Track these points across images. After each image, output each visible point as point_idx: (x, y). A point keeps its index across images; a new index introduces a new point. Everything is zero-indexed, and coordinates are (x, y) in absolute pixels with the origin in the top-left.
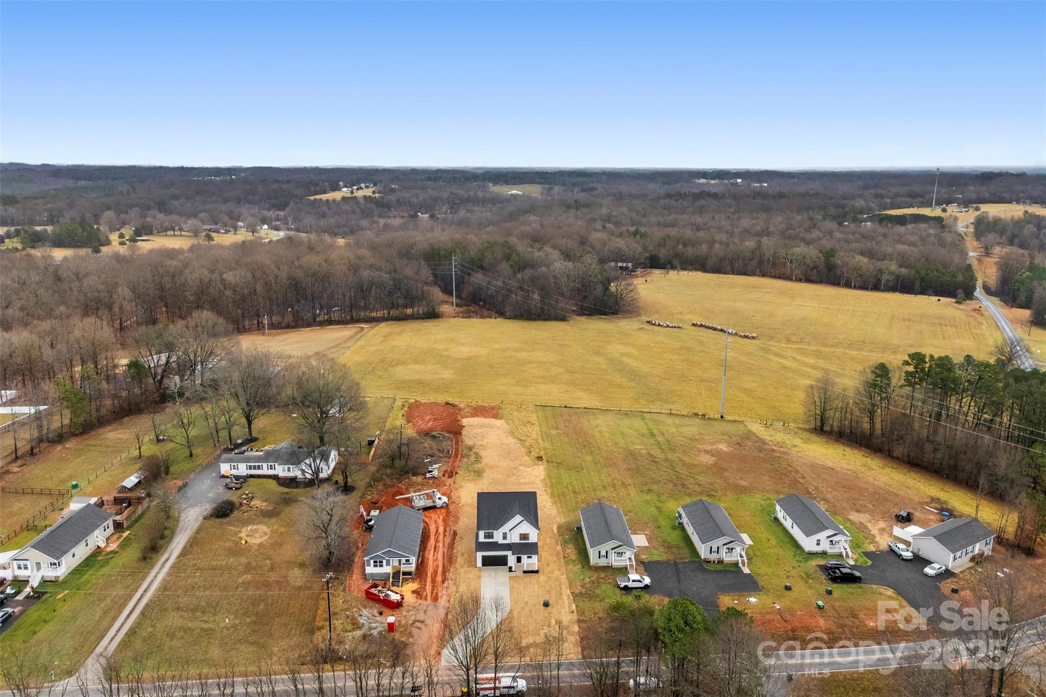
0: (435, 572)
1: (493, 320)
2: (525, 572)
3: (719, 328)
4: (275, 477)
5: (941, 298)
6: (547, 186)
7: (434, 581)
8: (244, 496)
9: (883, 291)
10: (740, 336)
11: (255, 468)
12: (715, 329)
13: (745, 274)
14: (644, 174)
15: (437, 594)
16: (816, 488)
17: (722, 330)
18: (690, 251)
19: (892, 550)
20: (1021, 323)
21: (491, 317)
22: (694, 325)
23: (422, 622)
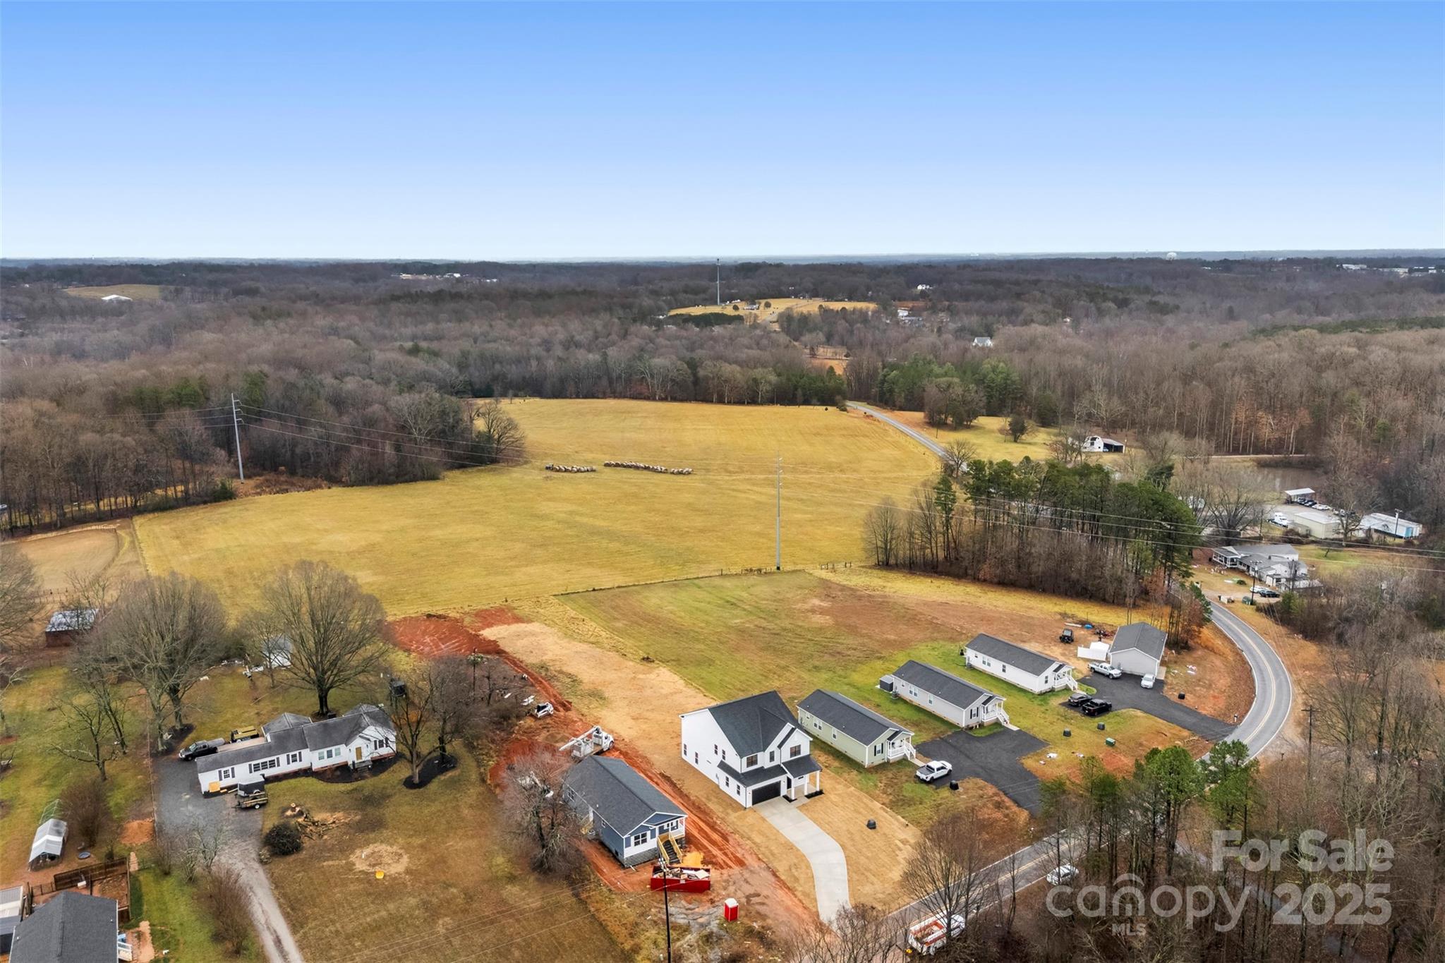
0: (701, 830)
1: (326, 491)
2: (809, 796)
3: (642, 465)
4: (307, 772)
5: (829, 408)
6: (172, 288)
7: (713, 843)
8: (289, 813)
9: (762, 404)
10: (673, 473)
11: (264, 766)
12: (637, 468)
13: (593, 397)
14: (319, 266)
15: (736, 857)
16: (961, 627)
17: (646, 468)
18: (514, 372)
19: (1096, 672)
20: (916, 425)
21: (320, 487)
22: (607, 465)
23: (758, 895)
